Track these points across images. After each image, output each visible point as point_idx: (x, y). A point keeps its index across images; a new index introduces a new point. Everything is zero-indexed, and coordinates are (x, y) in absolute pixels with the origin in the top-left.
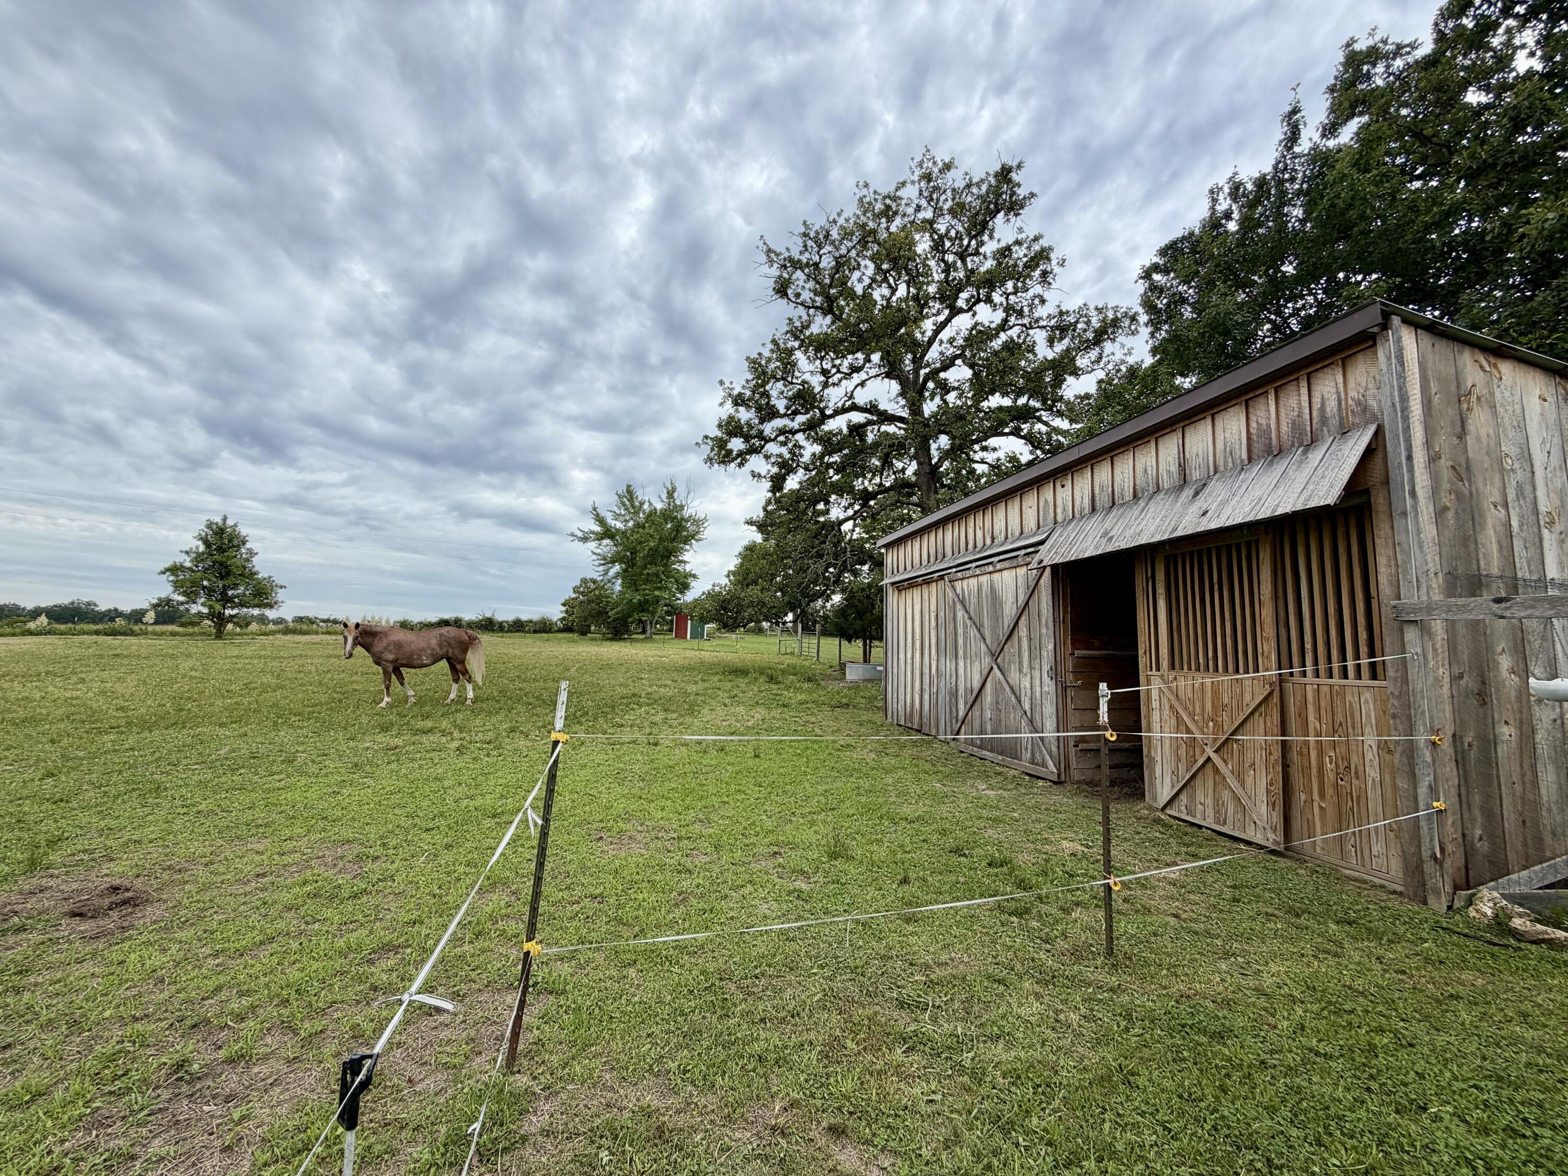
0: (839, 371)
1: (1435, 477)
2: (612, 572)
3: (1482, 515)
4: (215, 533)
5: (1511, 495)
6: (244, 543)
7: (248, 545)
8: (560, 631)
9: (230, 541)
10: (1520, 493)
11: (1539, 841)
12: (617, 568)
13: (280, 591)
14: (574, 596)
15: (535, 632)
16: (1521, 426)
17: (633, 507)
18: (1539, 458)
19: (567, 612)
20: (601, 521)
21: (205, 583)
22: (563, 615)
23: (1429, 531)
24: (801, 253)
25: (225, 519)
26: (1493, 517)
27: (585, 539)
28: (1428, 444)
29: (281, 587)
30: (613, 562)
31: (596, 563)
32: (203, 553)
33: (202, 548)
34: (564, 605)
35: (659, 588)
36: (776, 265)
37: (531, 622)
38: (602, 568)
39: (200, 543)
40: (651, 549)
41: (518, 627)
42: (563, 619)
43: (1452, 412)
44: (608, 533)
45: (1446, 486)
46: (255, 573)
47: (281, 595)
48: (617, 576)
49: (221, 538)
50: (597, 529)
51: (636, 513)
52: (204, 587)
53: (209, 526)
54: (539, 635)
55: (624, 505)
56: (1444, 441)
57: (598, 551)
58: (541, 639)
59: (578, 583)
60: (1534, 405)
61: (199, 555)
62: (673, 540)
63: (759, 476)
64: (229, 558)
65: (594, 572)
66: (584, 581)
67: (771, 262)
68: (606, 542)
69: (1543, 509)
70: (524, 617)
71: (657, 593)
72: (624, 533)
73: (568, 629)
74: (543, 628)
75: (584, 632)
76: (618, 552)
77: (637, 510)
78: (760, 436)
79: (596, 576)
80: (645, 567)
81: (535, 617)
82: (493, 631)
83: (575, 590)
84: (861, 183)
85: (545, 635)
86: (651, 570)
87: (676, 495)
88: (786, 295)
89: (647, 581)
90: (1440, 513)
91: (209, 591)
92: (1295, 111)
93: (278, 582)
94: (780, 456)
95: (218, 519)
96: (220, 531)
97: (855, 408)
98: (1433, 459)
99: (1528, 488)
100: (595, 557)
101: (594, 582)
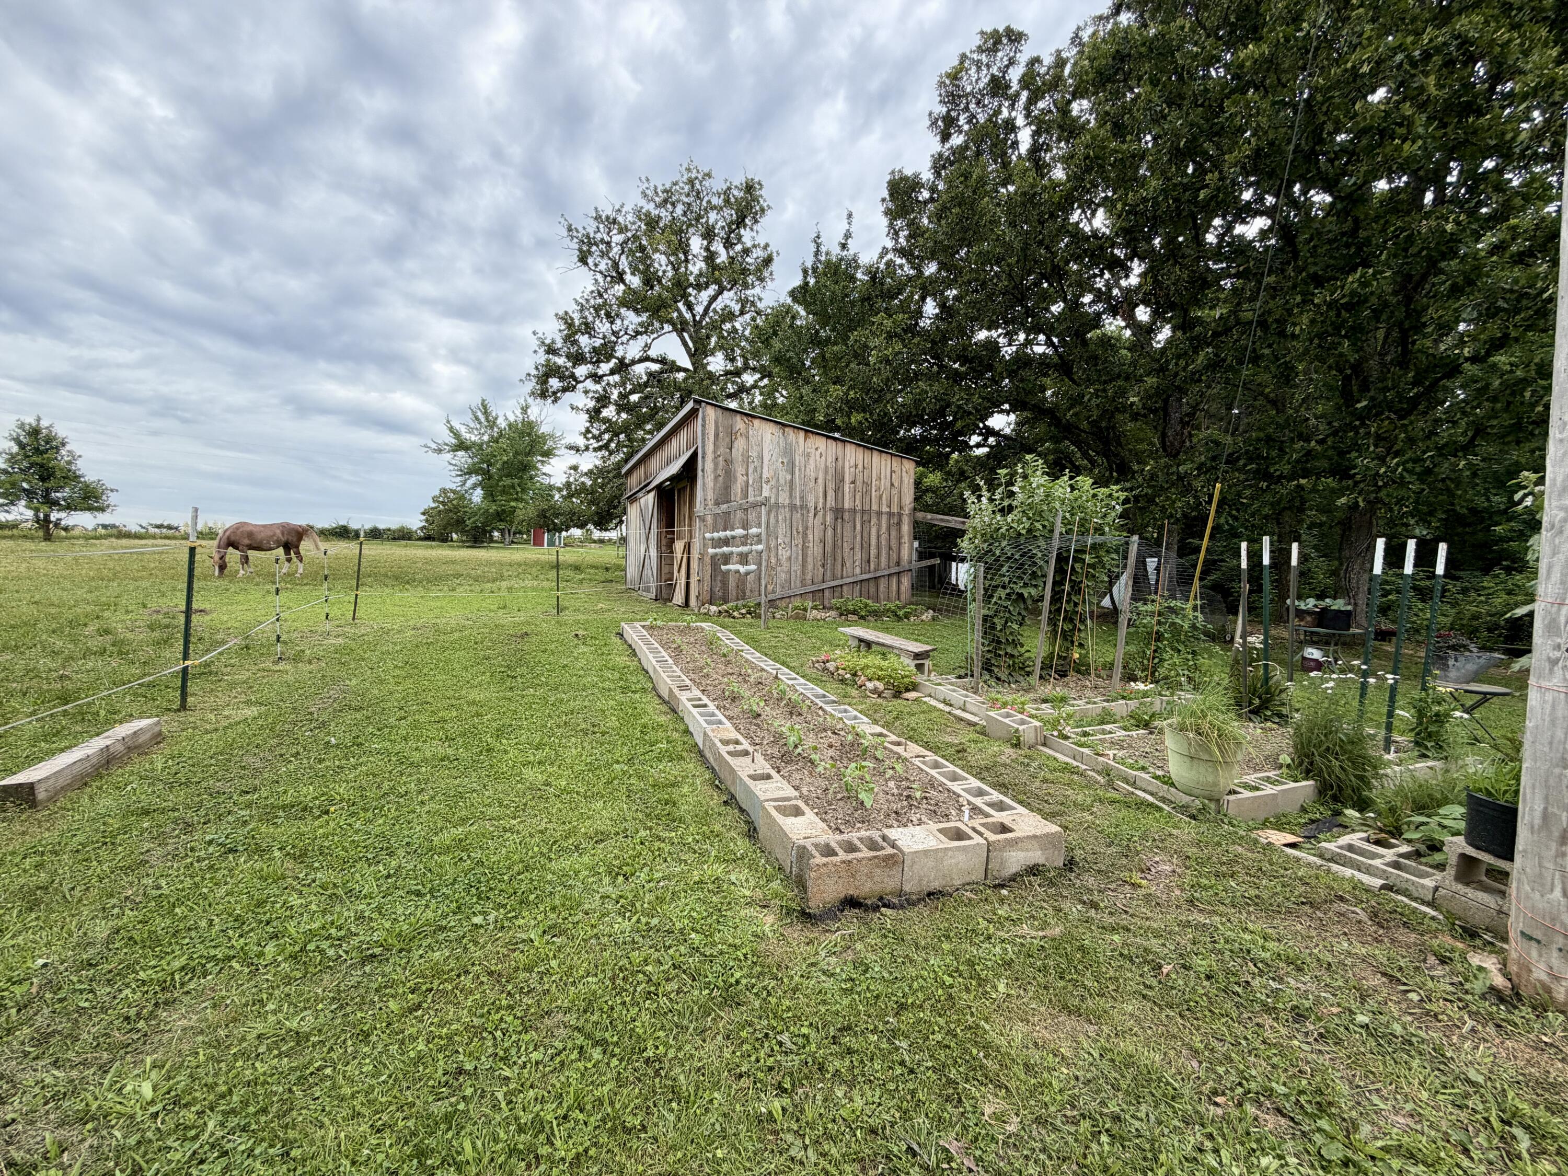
0: (626, 333)
1: (716, 465)
2: (470, 483)
3: (735, 478)
4: (29, 434)
5: (751, 471)
6: (63, 445)
7: (68, 447)
8: (420, 539)
9: (47, 442)
10: (755, 469)
11: (744, 593)
12: (474, 479)
13: (110, 494)
14: (433, 505)
15: (394, 539)
16: (760, 445)
17: (488, 421)
18: (766, 457)
19: (427, 521)
20: (457, 435)
21: (25, 485)
22: (424, 524)
23: (710, 484)
24: (595, 233)
25: (39, 420)
26: (741, 480)
27: (439, 451)
28: (714, 452)
29: (112, 491)
30: (470, 473)
31: (453, 473)
32: (17, 454)
33: (15, 449)
34: (424, 514)
35: (516, 500)
36: (575, 240)
37: (389, 530)
38: (459, 479)
39: (12, 444)
40: (505, 463)
41: (375, 534)
42: (423, 528)
43: (728, 440)
44: (462, 445)
45: (720, 467)
46: (79, 477)
47: (113, 498)
48: (474, 487)
49: (37, 440)
50: (454, 441)
51: (492, 428)
52: (24, 490)
53: (22, 426)
54: (398, 543)
55: (477, 418)
56: (722, 450)
57: (454, 462)
58: (399, 546)
59: (437, 493)
60: (768, 437)
61: (13, 456)
62: (528, 454)
63: (577, 409)
64: (49, 460)
65: (452, 483)
66: (444, 491)
67: (572, 237)
68: (461, 453)
69: (764, 476)
70: (381, 526)
71: (513, 504)
72: (480, 446)
73: (428, 538)
74: (403, 535)
75: (444, 539)
76: (474, 464)
77: (492, 424)
78: (573, 376)
79: (453, 487)
80: (500, 479)
81: (394, 526)
82: (348, 538)
83: (435, 499)
84: (644, 179)
85: (403, 542)
86: (507, 482)
87: (529, 411)
88: (586, 264)
89: (503, 492)
90: (716, 477)
91: (30, 494)
92: (818, 237)
93: (109, 485)
94: (596, 392)
95: (30, 420)
96: (35, 432)
97: (647, 359)
98: (716, 457)
99: (759, 469)
100: (452, 468)
101: (454, 492)
